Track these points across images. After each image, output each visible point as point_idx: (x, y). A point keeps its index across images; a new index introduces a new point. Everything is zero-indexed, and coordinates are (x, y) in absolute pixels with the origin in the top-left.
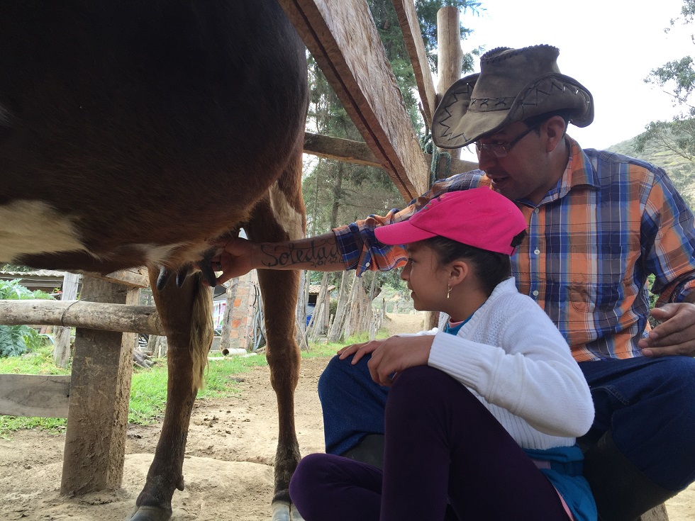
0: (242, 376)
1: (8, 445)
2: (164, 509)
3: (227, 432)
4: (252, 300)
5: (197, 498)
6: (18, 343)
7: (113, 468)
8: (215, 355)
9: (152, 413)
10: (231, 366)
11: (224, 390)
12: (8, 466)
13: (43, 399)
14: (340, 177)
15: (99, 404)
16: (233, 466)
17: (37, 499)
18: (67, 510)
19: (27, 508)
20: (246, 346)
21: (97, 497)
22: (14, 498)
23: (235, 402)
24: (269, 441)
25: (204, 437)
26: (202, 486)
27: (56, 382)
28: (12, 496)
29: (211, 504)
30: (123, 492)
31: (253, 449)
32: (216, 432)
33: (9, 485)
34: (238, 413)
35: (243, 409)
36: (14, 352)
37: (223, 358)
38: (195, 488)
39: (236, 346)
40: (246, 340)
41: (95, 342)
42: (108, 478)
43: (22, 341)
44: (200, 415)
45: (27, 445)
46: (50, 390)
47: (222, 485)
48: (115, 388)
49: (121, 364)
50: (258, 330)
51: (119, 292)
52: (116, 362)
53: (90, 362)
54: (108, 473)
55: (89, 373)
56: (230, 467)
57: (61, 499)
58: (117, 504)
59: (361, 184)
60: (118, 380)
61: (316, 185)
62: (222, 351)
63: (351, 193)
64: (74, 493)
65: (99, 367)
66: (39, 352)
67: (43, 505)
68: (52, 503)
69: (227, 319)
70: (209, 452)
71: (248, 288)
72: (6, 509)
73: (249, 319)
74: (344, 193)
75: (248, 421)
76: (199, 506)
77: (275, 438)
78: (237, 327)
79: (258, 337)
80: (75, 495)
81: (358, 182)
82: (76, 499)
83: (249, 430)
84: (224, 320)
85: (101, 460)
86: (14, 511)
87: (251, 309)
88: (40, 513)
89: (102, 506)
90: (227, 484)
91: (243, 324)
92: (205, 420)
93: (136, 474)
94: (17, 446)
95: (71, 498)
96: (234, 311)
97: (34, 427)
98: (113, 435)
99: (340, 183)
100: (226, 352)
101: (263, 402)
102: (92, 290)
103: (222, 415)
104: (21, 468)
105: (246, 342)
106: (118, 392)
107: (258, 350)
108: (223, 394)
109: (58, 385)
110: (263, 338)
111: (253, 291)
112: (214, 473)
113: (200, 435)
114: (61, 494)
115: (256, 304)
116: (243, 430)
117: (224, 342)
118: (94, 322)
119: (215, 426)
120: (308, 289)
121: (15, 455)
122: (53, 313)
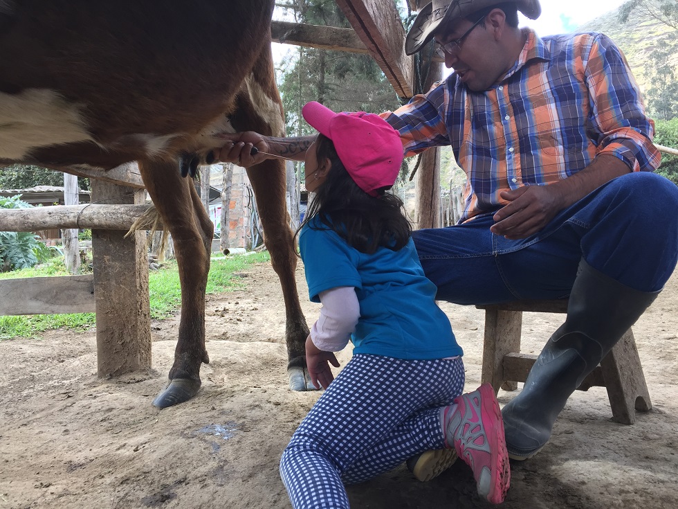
0: (245, 273)
1: (40, 344)
2: (194, 381)
3: (238, 320)
4: (246, 201)
5: (219, 373)
6: (29, 256)
7: (143, 351)
8: (217, 255)
9: (167, 309)
10: (234, 264)
11: (230, 285)
12: (43, 361)
13: (69, 297)
14: (323, 72)
15: (122, 297)
16: (248, 346)
17: (77, 383)
18: (106, 389)
19: (71, 390)
20: (245, 245)
21: (132, 376)
22: (56, 384)
23: (242, 295)
24: (277, 325)
25: (218, 326)
26: (222, 363)
27: (79, 281)
28: (55, 383)
29: (233, 378)
30: (154, 372)
31: (264, 332)
32: (228, 320)
33: (49, 375)
34: (246, 303)
35: (250, 300)
36: (26, 264)
37: (225, 257)
38: (217, 365)
39: (235, 246)
40: (244, 240)
41: (112, 242)
42: (139, 361)
43: (32, 254)
44: (211, 307)
45: (57, 342)
46: (74, 289)
47: (241, 361)
48: (135, 282)
49: (137, 260)
50: (254, 230)
51: (127, 194)
52: (133, 259)
53: (108, 260)
54: (139, 356)
55: (110, 270)
56: (246, 347)
57: (100, 381)
58: (151, 381)
59: (344, 77)
60: (137, 274)
61: (299, 81)
62: (222, 252)
63: (335, 87)
64: (111, 375)
65: (117, 264)
66: (51, 262)
67: (84, 387)
68: (93, 385)
69: (225, 221)
70: (224, 336)
71: (241, 189)
72: (51, 393)
73: (245, 219)
74: (327, 88)
75: (256, 309)
76: (223, 379)
77: (283, 322)
78: (234, 228)
79: (255, 237)
80: (111, 377)
81: (341, 76)
82: (113, 380)
83: (258, 317)
84: (222, 222)
85: (131, 345)
86: (59, 394)
87: (246, 210)
88: (83, 394)
89: (137, 384)
90: (245, 360)
91: (240, 225)
92: (216, 311)
93: (163, 357)
94: (48, 344)
95: (108, 379)
96: (230, 213)
97: (60, 327)
98: (139, 323)
99: (323, 78)
100: (227, 252)
101: (268, 293)
102: (101, 193)
103: (231, 307)
104: (55, 362)
105: (244, 242)
106: (138, 285)
107: (257, 248)
108: (230, 288)
109: (81, 283)
110: (260, 237)
111: (246, 193)
112: (232, 352)
113: (214, 324)
114: (99, 377)
115: (251, 205)
116: (253, 317)
117: (224, 243)
118: (108, 222)
119: (227, 316)
120: (299, 188)
121: (48, 351)
122: (68, 217)
